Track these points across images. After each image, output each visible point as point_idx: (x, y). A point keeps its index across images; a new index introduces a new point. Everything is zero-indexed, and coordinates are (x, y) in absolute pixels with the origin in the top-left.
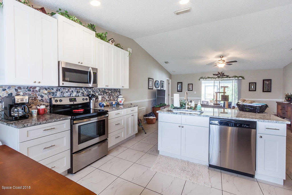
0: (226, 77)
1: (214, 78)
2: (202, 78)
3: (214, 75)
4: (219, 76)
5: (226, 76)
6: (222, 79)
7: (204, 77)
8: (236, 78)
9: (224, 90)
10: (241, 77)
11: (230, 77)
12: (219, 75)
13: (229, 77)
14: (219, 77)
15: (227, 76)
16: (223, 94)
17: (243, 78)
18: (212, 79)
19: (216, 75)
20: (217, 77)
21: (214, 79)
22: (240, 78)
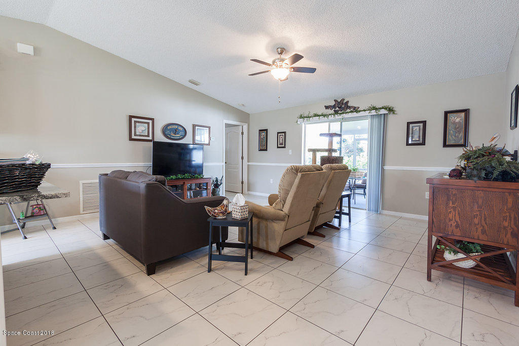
0: (352, 112)
3: (327, 107)
4: (338, 110)
5: (351, 110)
6: (342, 116)
8: (373, 112)
10: (386, 108)
11: (360, 111)
12: (338, 108)
13: (357, 112)
14: (336, 112)
15: (356, 110)
17: (391, 110)
19: (331, 107)
20: (332, 111)
22: (382, 112)
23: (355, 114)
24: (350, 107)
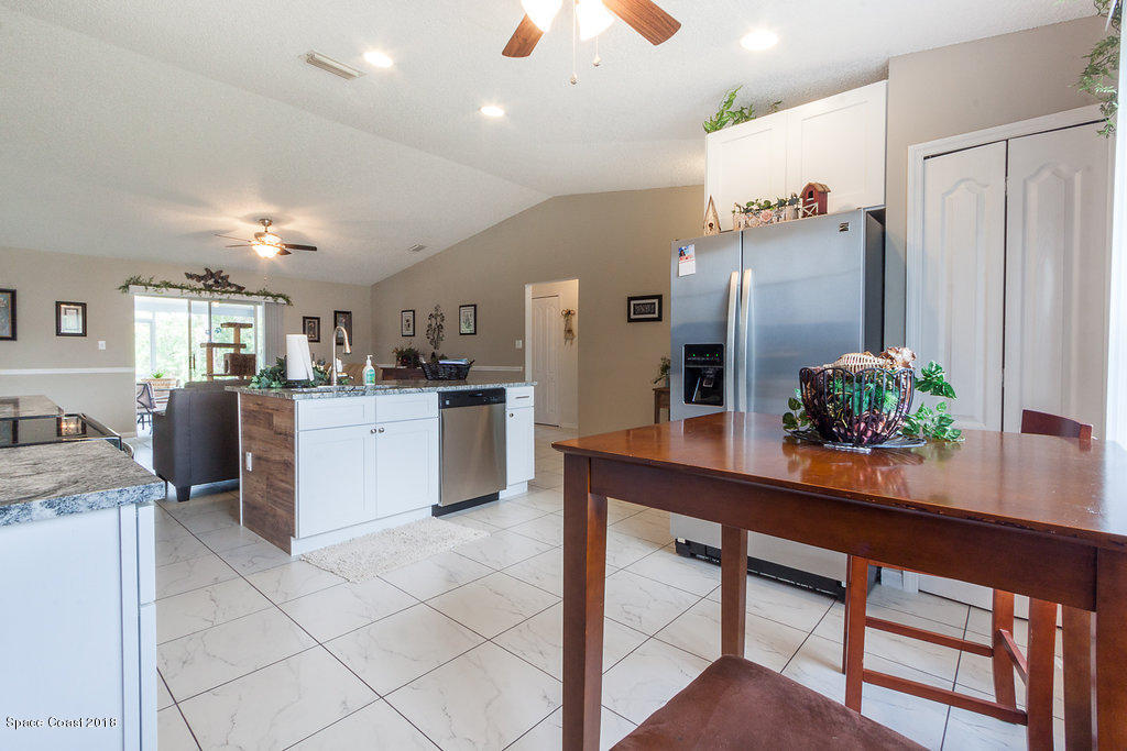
0: (237, 292)
1: (192, 290)
2: (137, 282)
3: (190, 276)
4: (212, 286)
5: (234, 289)
6: (225, 296)
7: (145, 278)
8: (270, 299)
9: (237, 335)
10: (284, 297)
11: (250, 294)
12: (211, 282)
13: (248, 294)
14: (208, 288)
15: (240, 290)
16: (231, 350)
17: (288, 301)
18: (185, 291)
19: (199, 278)
20: (200, 285)
21: (194, 294)
22: (280, 300)
23: (245, 297)
24: (230, 285)
